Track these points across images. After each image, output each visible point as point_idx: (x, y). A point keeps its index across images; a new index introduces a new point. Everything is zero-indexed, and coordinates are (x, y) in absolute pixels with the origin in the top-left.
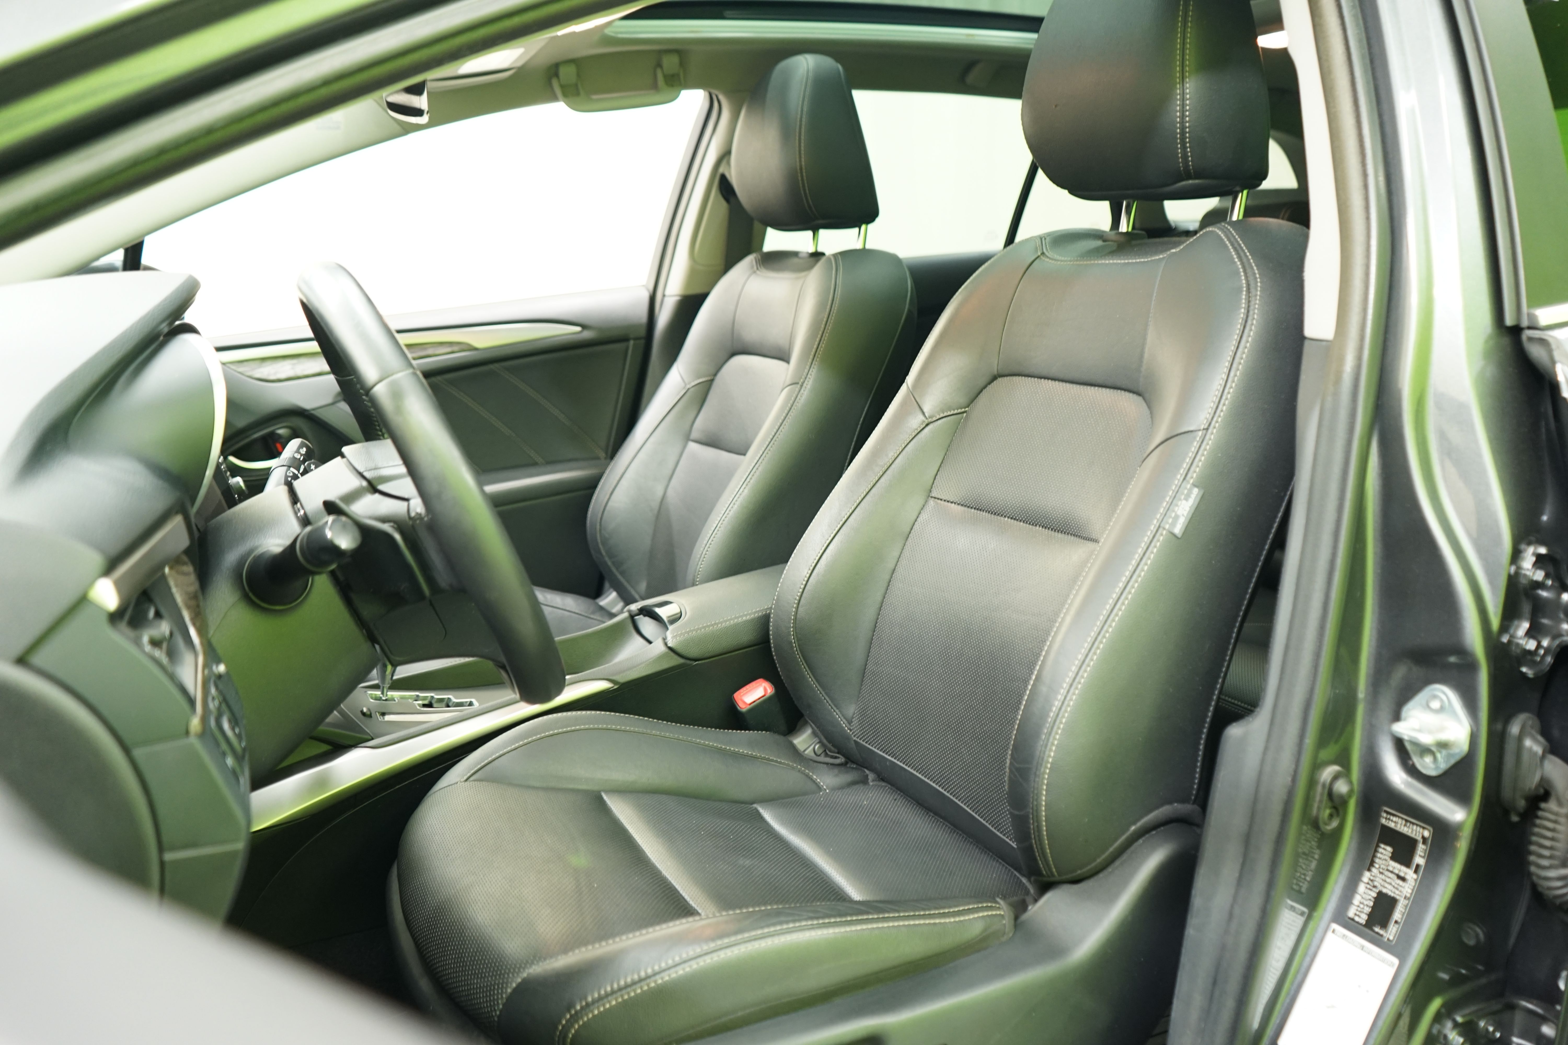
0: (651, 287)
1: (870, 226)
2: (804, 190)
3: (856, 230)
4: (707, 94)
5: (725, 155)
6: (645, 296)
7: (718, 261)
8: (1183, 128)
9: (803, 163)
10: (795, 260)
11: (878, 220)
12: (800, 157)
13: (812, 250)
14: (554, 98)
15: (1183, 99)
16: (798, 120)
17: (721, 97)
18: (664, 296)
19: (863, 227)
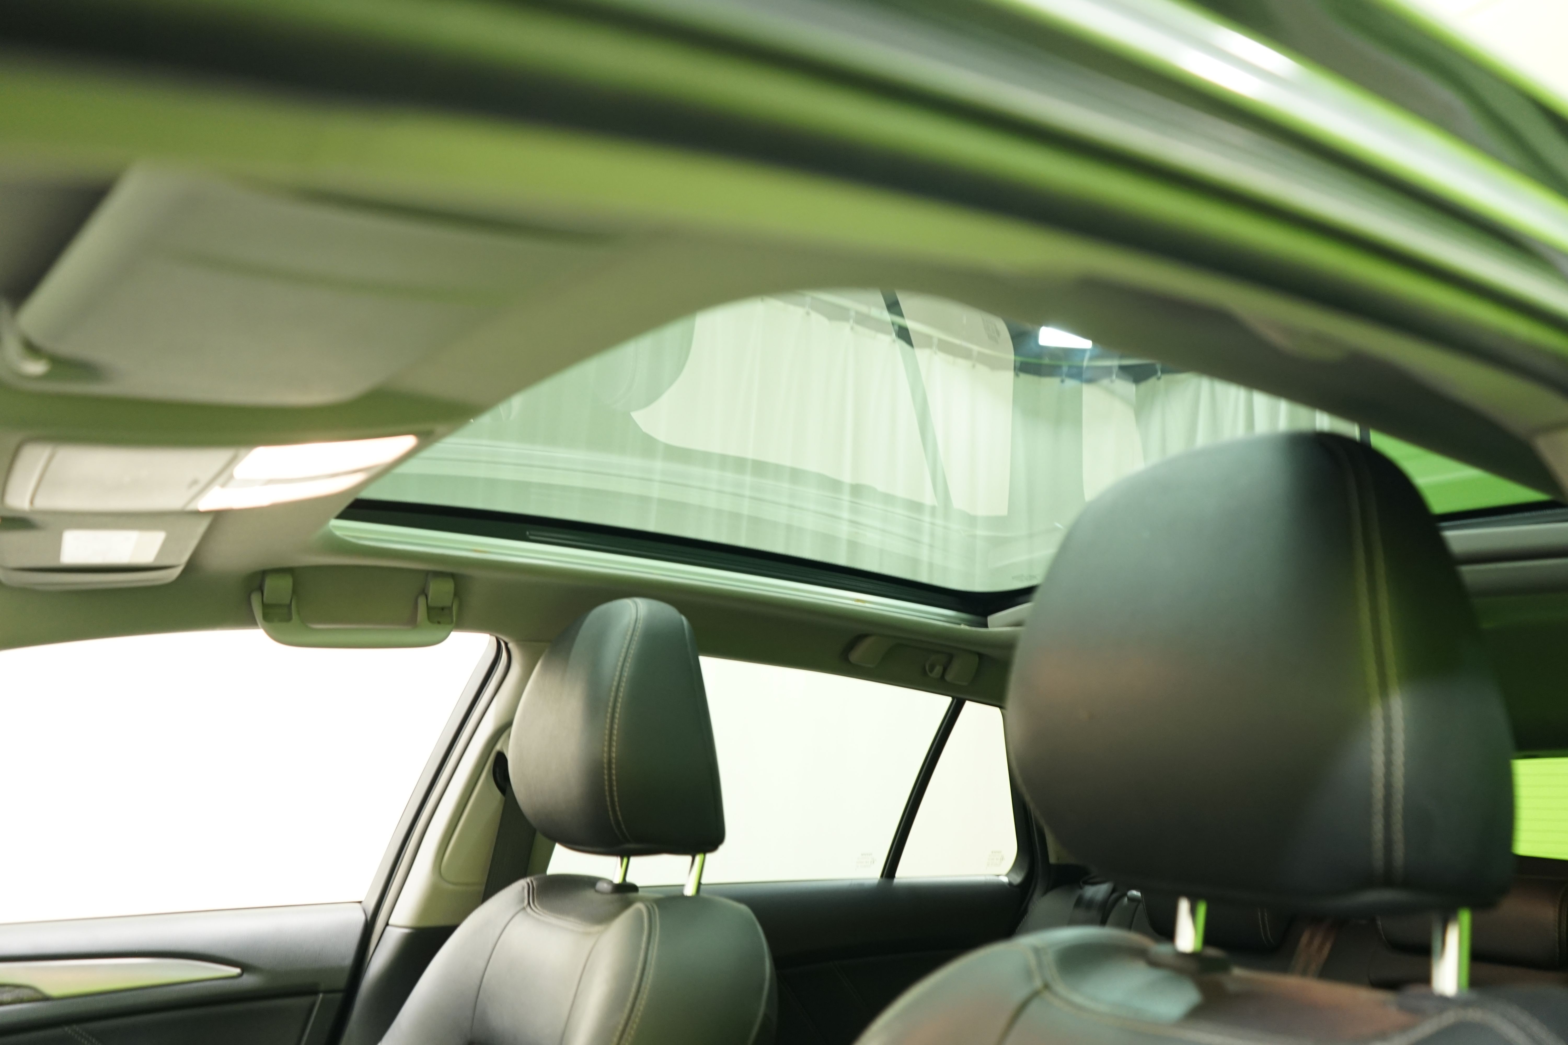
0: (371, 905)
1: (709, 856)
2: (612, 796)
3: (688, 859)
4: (494, 639)
5: (503, 729)
6: (358, 919)
7: (478, 878)
8: (1388, 786)
9: (614, 755)
10: (589, 894)
11: (722, 848)
12: (610, 746)
13: (618, 880)
14: (248, 621)
15: (1388, 730)
16: (614, 689)
17: (511, 646)
18: (387, 924)
19: (698, 858)
